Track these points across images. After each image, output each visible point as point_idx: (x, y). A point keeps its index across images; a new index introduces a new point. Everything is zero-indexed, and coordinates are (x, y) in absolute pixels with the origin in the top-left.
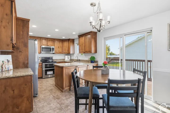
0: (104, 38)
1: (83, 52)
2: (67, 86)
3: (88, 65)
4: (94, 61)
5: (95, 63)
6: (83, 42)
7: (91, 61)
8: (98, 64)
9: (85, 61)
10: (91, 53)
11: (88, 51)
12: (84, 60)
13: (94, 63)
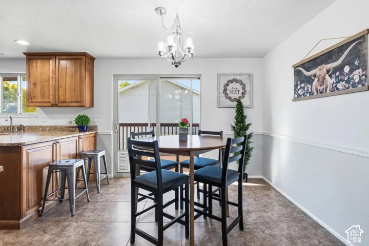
0: (114, 75)
1: (49, 102)
2: (33, 204)
3: (80, 138)
4: (87, 127)
5: (89, 131)
6: (51, 74)
7: (78, 127)
8: (99, 133)
9: (47, 129)
10: (83, 106)
11: (71, 102)
12: (42, 127)
13: (86, 131)
